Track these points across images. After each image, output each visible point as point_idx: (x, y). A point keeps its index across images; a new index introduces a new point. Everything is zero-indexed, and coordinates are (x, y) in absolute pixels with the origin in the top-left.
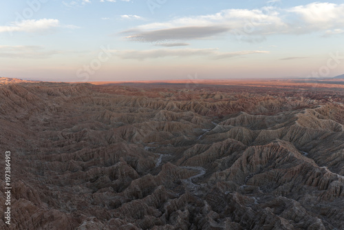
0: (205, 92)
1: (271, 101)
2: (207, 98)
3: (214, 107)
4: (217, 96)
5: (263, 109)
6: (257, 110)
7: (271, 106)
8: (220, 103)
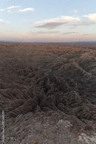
0: (57, 46)
1: (77, 50)
2: (57, 48)
3: (59, 52)
4: (60, 48)
5: (74, 52)
6: (72, 53)
7: (76, 51)
8: (61, 50)
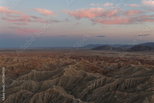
0: (6, 57)
1: (51, 62)
2: (7, 61)
3: (12, 68)
4: (15, 60)
5: (46, 67)
6: (43, 68)
7: (51, 65)
8: (17, 65)
